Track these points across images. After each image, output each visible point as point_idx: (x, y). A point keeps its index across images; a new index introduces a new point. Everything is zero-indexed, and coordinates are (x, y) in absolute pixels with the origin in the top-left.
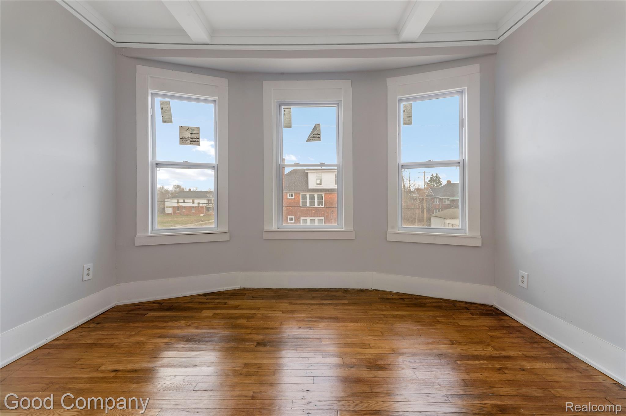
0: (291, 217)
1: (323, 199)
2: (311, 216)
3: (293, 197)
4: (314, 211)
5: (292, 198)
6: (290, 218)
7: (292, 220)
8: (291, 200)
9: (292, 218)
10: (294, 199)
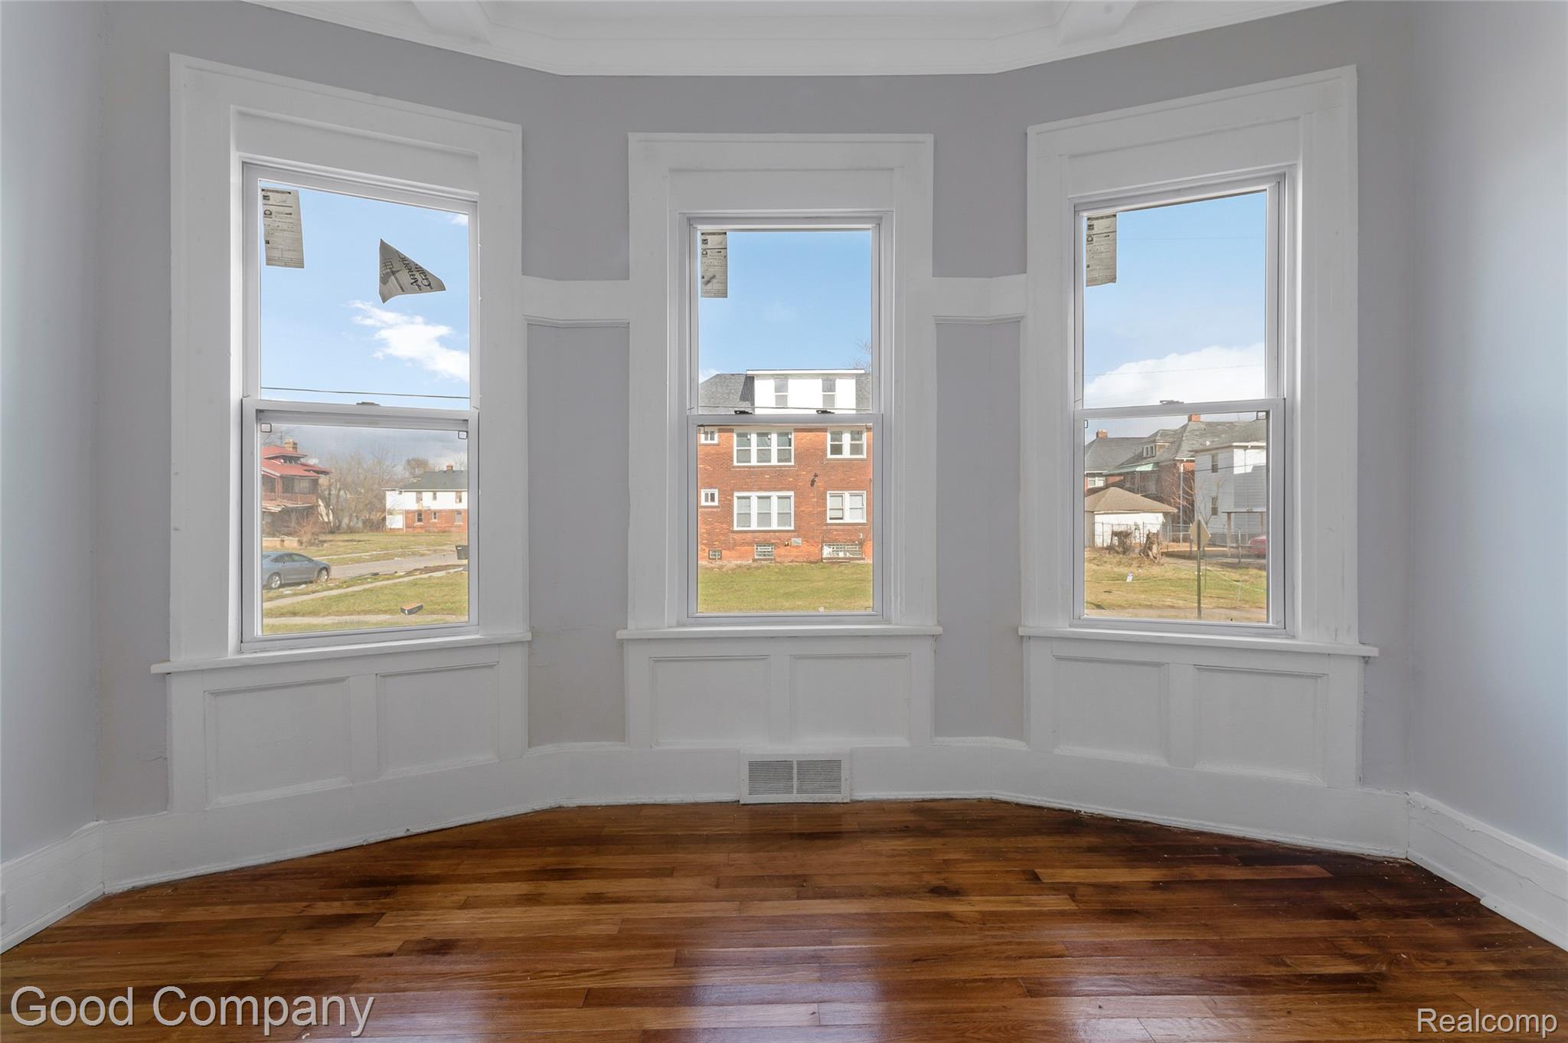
0: (710, 491)
1: (790, 446)
2: (760, 489)
3: (713, 440)
4: (768, 476)
5: (712, 442)
6: (707, 495)
7: (713, 499)
8: (709, 448)
9: (713, 495)
10: (718, 445)
